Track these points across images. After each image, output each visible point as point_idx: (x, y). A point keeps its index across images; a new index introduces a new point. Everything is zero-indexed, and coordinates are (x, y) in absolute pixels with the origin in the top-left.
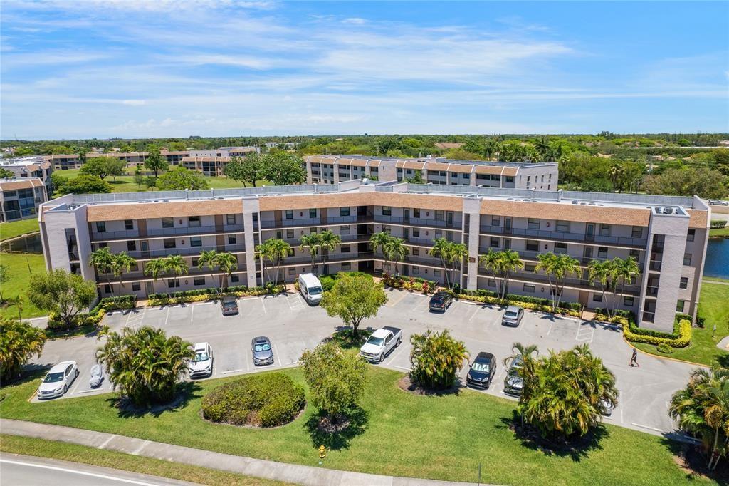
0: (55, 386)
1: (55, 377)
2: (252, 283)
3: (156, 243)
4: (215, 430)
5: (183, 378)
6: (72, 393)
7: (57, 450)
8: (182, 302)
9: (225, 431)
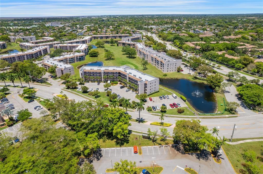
0: (78, 90)
1: (78, 89)
2: (103, 81)
3: (92, 74)
4: (89, 95)
5: (88, 91)
6: (79, 91)
7: (77, 95)
8: (94, 82)
9: (89, 96)
